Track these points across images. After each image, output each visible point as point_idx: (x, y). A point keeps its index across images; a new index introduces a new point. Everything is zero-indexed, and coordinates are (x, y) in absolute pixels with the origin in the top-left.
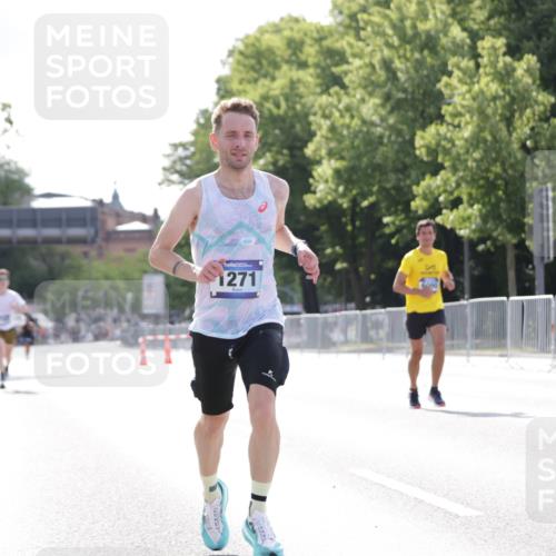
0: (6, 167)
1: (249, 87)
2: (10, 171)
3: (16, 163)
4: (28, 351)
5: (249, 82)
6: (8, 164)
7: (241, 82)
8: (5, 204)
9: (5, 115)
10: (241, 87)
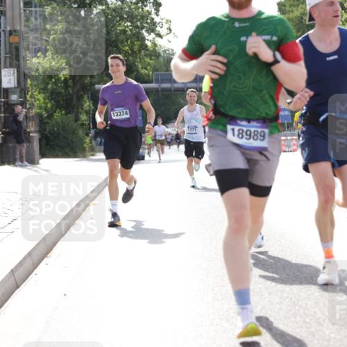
0: (167, 52)
1: (294, 9)
2: (169, 54)
3: (172, 50)
4: (178, 146)
5: (294, 6)
6: (168, 50)
7: (290, 6)
8: (167, 71)
9: (168, 26)
10: (290, 9)
